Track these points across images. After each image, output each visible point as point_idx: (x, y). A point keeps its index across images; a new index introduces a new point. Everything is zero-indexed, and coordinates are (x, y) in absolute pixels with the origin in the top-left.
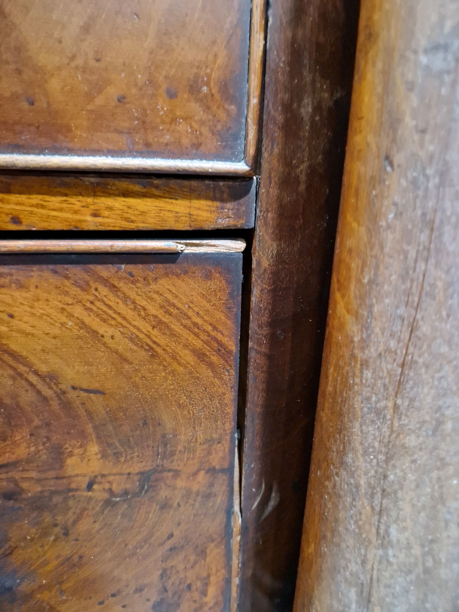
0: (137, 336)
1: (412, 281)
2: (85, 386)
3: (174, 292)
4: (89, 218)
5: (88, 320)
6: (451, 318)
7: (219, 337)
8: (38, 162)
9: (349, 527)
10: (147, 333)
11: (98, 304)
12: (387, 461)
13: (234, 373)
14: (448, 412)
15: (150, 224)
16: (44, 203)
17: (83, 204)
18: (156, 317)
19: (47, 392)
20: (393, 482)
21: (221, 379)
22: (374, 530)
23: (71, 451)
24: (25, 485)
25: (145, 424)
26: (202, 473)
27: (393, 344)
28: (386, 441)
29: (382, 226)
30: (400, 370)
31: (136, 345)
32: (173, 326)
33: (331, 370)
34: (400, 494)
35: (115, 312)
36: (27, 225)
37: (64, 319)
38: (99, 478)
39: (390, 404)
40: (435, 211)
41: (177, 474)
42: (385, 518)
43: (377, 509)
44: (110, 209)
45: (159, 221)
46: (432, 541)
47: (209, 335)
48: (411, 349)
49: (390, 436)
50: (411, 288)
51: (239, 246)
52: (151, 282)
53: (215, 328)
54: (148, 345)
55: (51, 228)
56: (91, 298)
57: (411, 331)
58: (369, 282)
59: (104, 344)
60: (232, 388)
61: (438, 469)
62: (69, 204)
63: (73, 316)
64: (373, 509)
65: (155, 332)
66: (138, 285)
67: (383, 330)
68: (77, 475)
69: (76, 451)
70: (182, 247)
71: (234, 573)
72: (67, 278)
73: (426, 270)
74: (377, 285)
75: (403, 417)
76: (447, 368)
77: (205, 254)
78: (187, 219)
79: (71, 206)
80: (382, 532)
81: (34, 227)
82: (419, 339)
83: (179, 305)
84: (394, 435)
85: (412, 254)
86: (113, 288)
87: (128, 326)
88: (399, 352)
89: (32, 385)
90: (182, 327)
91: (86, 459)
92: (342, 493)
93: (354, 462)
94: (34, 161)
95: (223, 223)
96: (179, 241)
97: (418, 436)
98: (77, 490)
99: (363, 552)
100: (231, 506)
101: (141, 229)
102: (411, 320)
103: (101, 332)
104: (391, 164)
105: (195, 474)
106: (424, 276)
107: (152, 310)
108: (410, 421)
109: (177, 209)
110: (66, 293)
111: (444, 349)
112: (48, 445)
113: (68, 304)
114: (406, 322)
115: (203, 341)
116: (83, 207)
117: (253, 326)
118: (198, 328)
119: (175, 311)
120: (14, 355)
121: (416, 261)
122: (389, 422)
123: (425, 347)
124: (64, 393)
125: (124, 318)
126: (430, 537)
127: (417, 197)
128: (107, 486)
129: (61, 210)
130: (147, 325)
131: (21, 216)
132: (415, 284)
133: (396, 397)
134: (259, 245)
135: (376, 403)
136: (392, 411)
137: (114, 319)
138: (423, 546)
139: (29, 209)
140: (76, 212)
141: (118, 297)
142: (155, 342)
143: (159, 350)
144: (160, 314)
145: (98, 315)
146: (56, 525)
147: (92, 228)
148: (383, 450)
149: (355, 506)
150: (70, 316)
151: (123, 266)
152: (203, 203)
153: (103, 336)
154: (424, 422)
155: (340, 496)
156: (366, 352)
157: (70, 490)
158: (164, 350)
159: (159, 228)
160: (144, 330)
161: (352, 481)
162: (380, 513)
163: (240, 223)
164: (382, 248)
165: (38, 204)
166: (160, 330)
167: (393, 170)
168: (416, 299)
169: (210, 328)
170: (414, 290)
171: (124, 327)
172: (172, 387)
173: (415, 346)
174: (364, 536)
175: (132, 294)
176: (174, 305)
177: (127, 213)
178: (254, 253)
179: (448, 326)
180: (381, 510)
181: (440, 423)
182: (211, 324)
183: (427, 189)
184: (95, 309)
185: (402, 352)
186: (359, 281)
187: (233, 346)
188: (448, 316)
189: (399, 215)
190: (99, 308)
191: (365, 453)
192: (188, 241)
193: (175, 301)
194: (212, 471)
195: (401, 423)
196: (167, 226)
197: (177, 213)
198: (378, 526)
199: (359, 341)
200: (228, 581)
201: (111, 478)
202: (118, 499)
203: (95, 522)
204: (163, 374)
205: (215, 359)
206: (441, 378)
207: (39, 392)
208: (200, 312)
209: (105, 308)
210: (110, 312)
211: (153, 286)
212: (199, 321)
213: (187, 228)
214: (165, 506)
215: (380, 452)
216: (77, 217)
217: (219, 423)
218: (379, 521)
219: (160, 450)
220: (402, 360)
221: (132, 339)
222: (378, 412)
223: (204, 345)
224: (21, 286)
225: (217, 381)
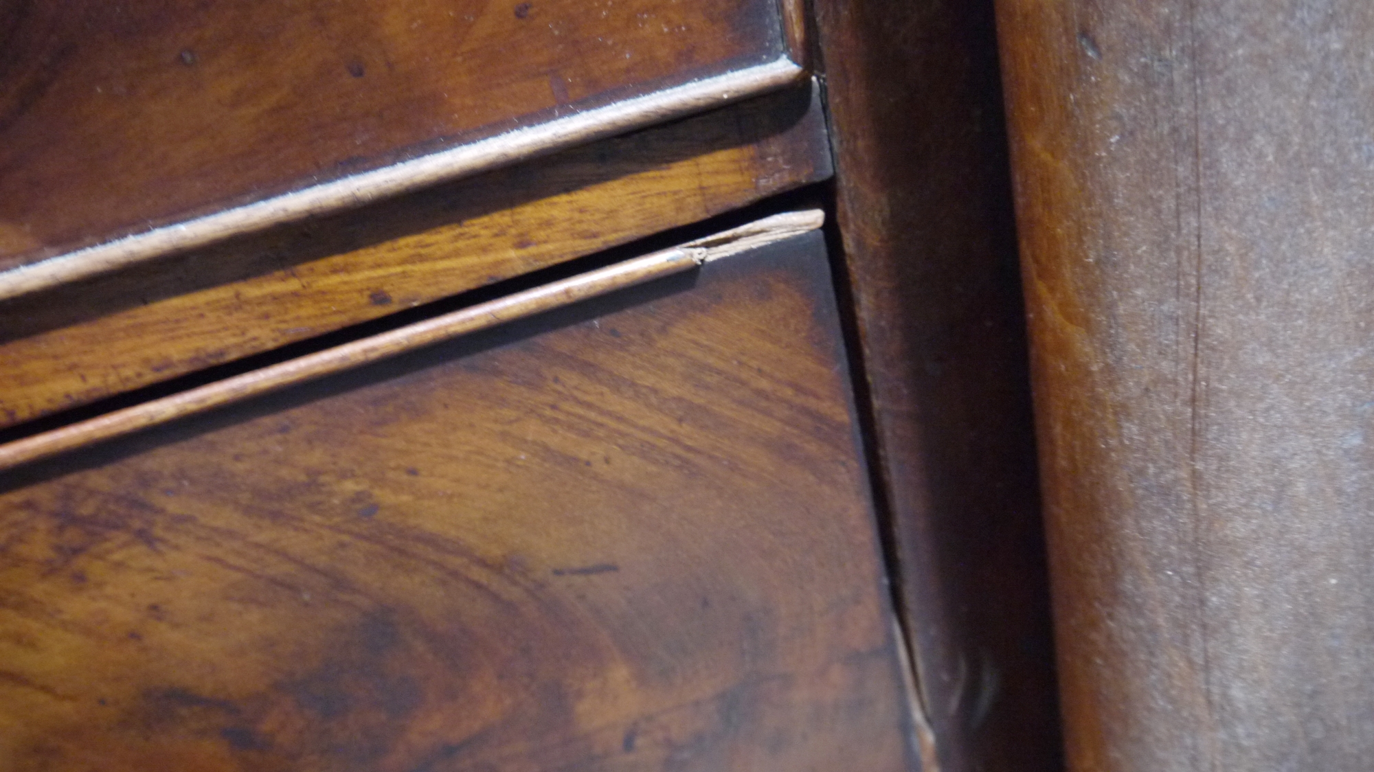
0: (653, 446)
1: (1179, 251)
2: (577, 564)
3: (706, 343)
4: (512, 254)
5: (554, 441)
6: (1264, 304)
7: (812, 403)
8: (399, 181)
9: (1153, 705)
10: (670, 435)
11: (566, 406)
12: (1199, 575)
13: (855, 465)
14: (1294, 465)
15: (630, 228)
16: (423, 251)
17: (495, 231)
18: (679, 399)
19: (514, 593)
20: (1218, 607)
21: (833, 482)
22: (1201, 700)
23: (579, 689)
25: (705, 603)
26: (836, 667)
27: (1166, 366)
28: (1190, 539)
29: (1100, 158)
30: (1190, 410)
31: (655, 462)
32: (716, 408)
33: (1058, 429)
34: (1235, 628)
35: (602, 412)
36: (402, 301)
37: (510, 451)
38: (643, 723)
39: (1184, 474)
40: (1196, 120)
41: (787, 680)
42: (1217, 673)
43: (1200, 660)
44: (548, 223)
45: (644, 219)
46: (1314, 694)
47: (791, 406)
48: (1202, 371)
49: (1196, 528)
50: (1179, 263)
51: (813, 218)
52: (655, 336)
53: (799, 389)
54: (677, 457)
55: (445, 294)
56: (550, 399)
57: (1196, 340)
58: (1098, 262)
59: (595, 477)
60: (858, 493)
61: (1297, 566)
62: (468, 239)
63: (526, 441)
64: (1190, 662)
65: (685, 429)
66: (633, 349)
67: (1143, 345)
68: (601, 729)
69: (589, 685)
70: (699, 254)
72: (498, 373)
73: (1199, 228)
74: (1115, 265)
75: (1214, 491)
76: (1275, 389)
77: (748, 253)
78: (698, 198)
79: (473, 241)
80: (1216, 698)
81: (414, 300)
82: (1213, 349)
83: (721, 365)
84: (1203, 526)
85: (1169, 204)
86: (588, 369)
87: (631, 430)
88: (1180, 379)
89: (478, 586)
90: (734, 406)
91: (611, 696)
92: (1125, 647)
93: (1137, 588)
94: (392, 180)
95: (770, 184)
96: (692, 243)
97: (1248, 519)
98: (605, 755)
99: (1188, 741)
101: (614, 244)
102: (1192, 320)
103: (584, 455)
104: (1095, 45)
105: (824, 671)
106: (1199, 237)
107: (671, 388)
108: (1227, 497)
109: (674, 186)
110: (503, 402)
111: (1263, 359)
112: (533, 687)
113: (511, 422)
114: (1183, 325)
115: (781, 420)
116: (496, 235)
117: (875, 368)
118: (767, 398)
119: (712, 379)
120: (431, 540)
121: (1178, 214)
122: (1189, 506)
123: (1227, 361)
124: (541, 586)
125: (620, 419)
126: (1308, 688)
127: (1156, 100)
128: (660, 735)
129: (457, 254)
130: (666, 419)
131: (386, 288)
132: (1186, 253)
133: (1193, 459)
134: (853, 208)
135: (1157, 475)
136: (1189, 484)
137: (601, 425)
138: (1298, 705)
139: (399, 269)
140: (485, 250)
141: (600, 382)
142: (689, 449)
143: (701, 461)
144: (686, 391)
145: (570, 427)
147: (521, 269)
148: (1188, 555)
149: (1156, 666)
150: (520, 442)
151: (596, 322)
152: (722, 157)
153: (588, 464)
154: (1255, 491)
155: (1124, 654)
156: (1120, 388)
157: (592, 759)
158: (711, 457)
159: (647, 232)
160: (663, 431)
161: (1142, 622)
162: (1207, 668)
163: (804, 177)
164: (1109, 199)
165: (412, 256)
166: (694, 421)
167: (1100, 55)
168: (1193, 281)
169: (789, 392)
170: (1186, 267)
171: (623, 435)
172: (742, 523)
173: (1209, 363)
174: (1185, 714)
175: (626, 369)
176: (711, 369)
177: (580, 222)
178: (846, 226)
179: (1262, 317)
180: (1207, 662)
181: (1282, 487)
182: (790, 384)
183: (1171, 84)
184: (561, 417)
185: (1186, 379)
186: (1077, 261)
187: (843, 414)
188: (1258, 299)
189: (1128, 136)
190: (569, 414)
191: (1156, 568)
192: (710, 238)
193: (711, 360)
194: (855, 658)
195: (1211, 502)
196: (661, 226)
197: (675, 193)
198: (1208, 691)
199: (1102, 371)
201: (664, 719)
202: (686, 754)
204: (719, 503)
205: (812, 448)
206: (1267, 410)
207: (496, 597)
208: (766, 368)
209: (580, 411)
210: (592, 415)
211: (662, 343)
212: (764, 384)
213: (702, 216)
214: (778, 742)
215: (1184, 561)
216: (490, 258)
217: (848, 566)
218: (1208, 682)
219: (745, 646)
220: (1189, 392)
221: (645, 451)
222: (1165, 491)
223: (788, 429)
224: (417, 413)
225: (826, 490)
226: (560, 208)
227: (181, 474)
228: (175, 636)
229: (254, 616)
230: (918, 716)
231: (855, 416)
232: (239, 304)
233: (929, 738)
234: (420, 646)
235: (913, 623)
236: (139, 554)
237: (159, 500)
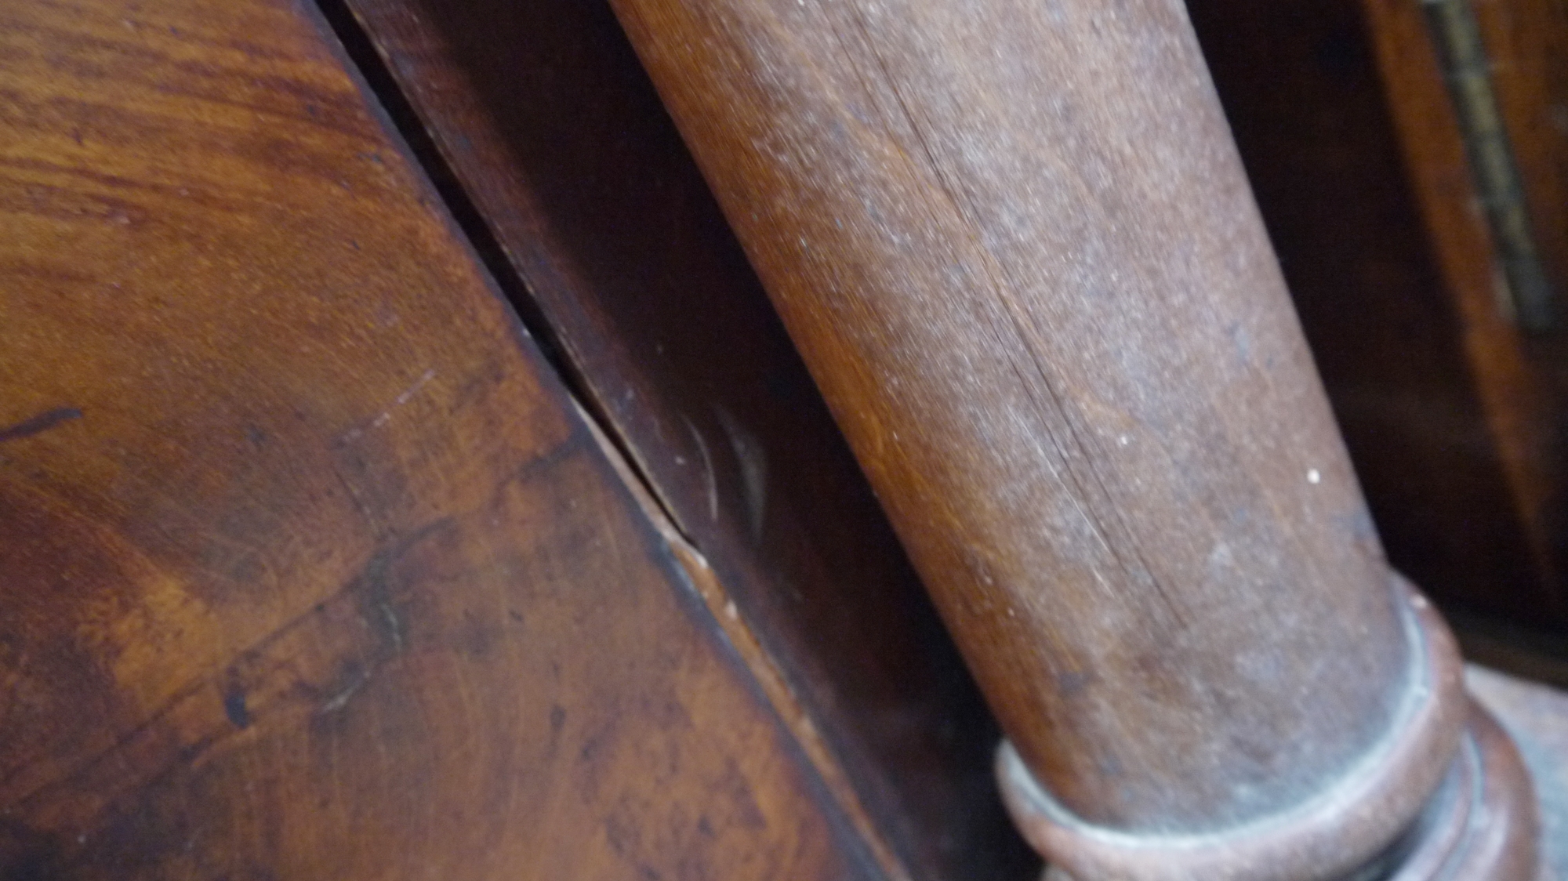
0: (51, 189)
7: (283, 68)
9: (889, 253)
10: (71, 165)
13: (397, 156)
18: (60, 102)
20: (885, 21)
21: (374, 191)
22: (938, 196)
23: (107, 639)
24: (46, 817)
25: (258, 436)
26: (513, 490)
31: (65, 215)
32: (131, 106)
34: (920, 43)
38: (244, 669)
41: (449, 533)
42: (935, 136)
43: (904, 129)
46: (1068, 112)
47: (252, 81)
53: (254, 51)
54: (97, 198)
60: (421, 201)
64: (895, 139)
65: (92, 150)
68: (177, 698)
69: (123, 628)
71: (788, 713)
80: (954, 181)
83: (101, 33)
90: (158, 96)
91: (169, 637)
92: (816, 181)
93: (779, 63)
98: (207, 741)
99: (956, 280)
100: (651, 535)
105: (498, 501)
107: (38, 86)
112: (24, 659)
115: (245, 106)
118: (208, 74)
119: (104, 58)
126: (1057, 104)
128: (283, 681)
130: (54, 140)
138: (1057, 140)
142: (112, 181)
143: (144, 198)
144: (65, 86)
149: (863, 180)
155: (820, 195)
157: (187, 755)
158: (156, 188)
160: (56, 160)
161: (812, 119)
162: (920, 138)
166: (102, 134)
169: (238, 58)
172: (257, 287)
174: (930, 235)
176: (91, 42)
180: (914, 126)
182: (235, 45)
193: (85, 28)
194: (536, 468)
198: (938, 174)
201: (279, 652)
202: (341, 700)
203: (324, 804)
204: (205, 263)
205: (315, 141)
208: (181, 24)
212: (192, 52)
214: (480, 636)
217: (458, 322)
218: (931, 160)
219: (356, 492)
221: (39, 200)
223: (261, 117)
225: (368, 205)
230: (669, 534)
231: (361, 78)
233: (702, 562)
235: (596, 391)
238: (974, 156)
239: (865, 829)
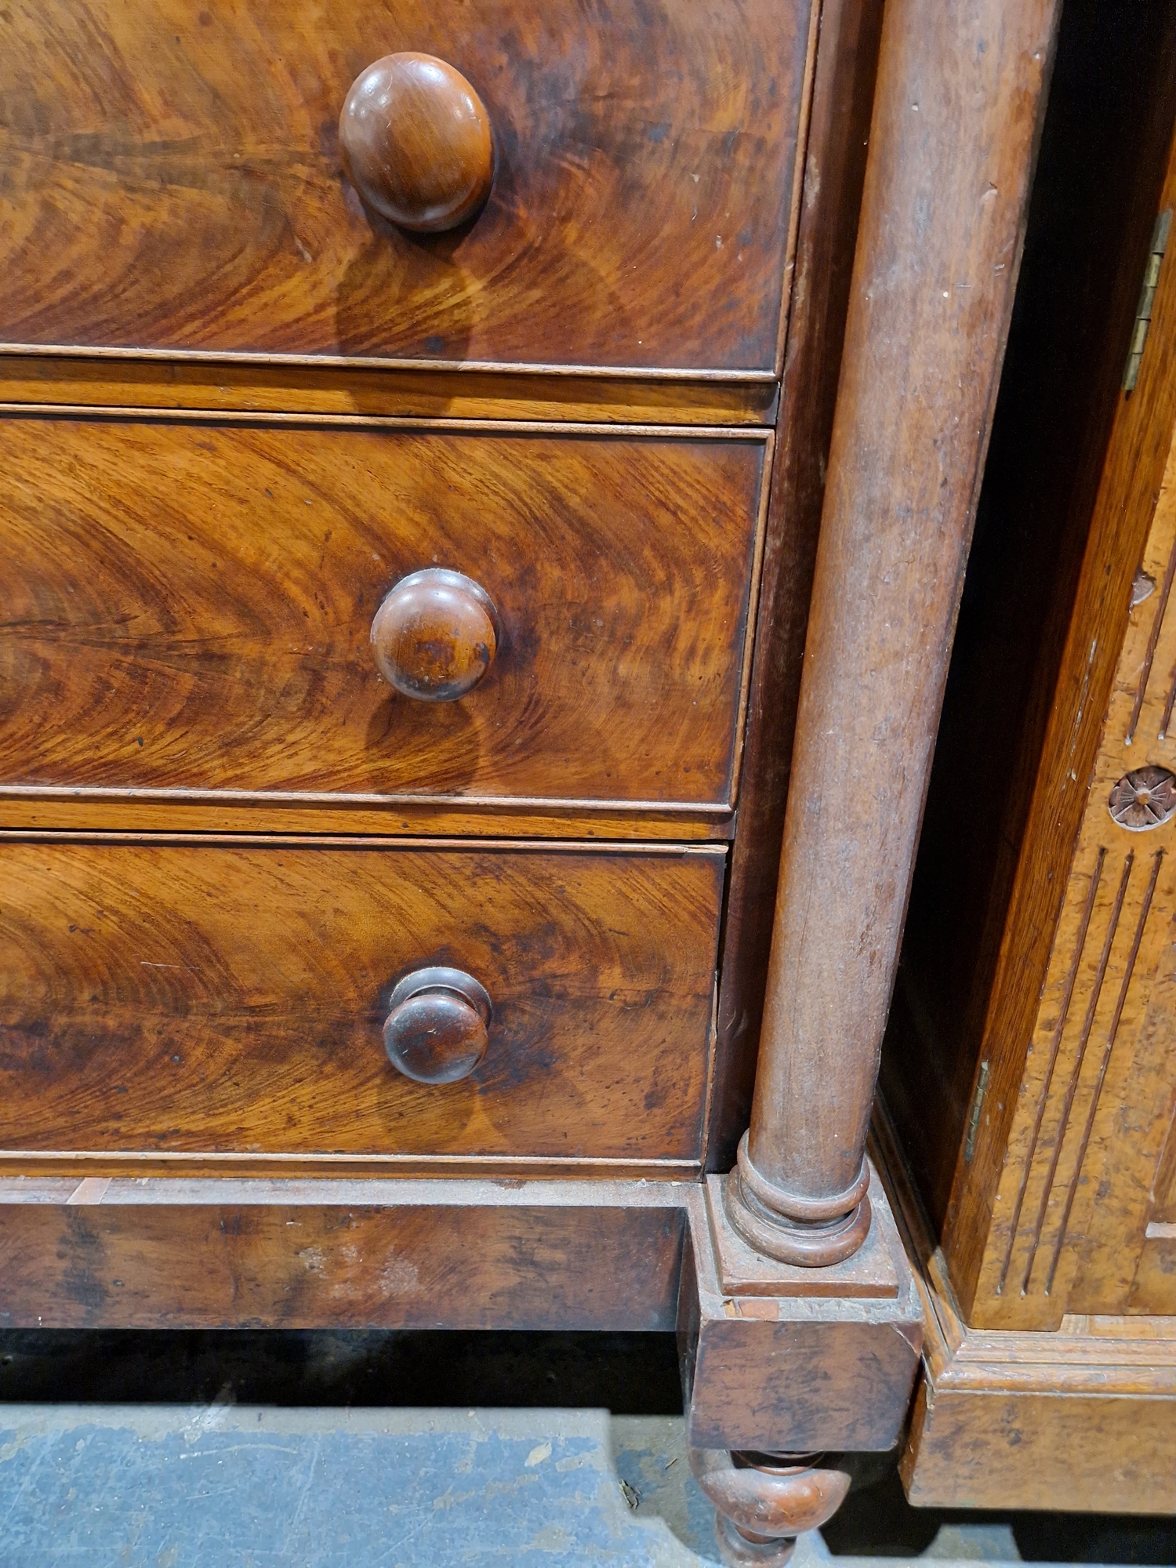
0: (653, 901)
2: (617, 930)
3: (680, 875)
4: (632, 833)
5: (624, 889)
6: (822, 921)
7: (707, 905)
9: (778, 1032)
10: (659, 899)
11: (631, 880)
13: (716, 929)
14: (824, 967)
15: (668, 836)
16: (609, 825)
17: (631, 825)
18: (666, 890)
19: (594, 932)
20: (800, 1004)
21: (707, 932)
22: (791, 1033)
23: (603, 971)
24: (570, 990)
25: (653, 957)
26: (690, 996)
27: (798, 928)
28: (796, 980)
30: (801, 942)
31: (652, 906)
32: (676, 896)
34: (803, 1011)
35: (641, 886)
36: (596, 836)
37: (610, 888)
38: (619, 991)
39: (797, 960)
40: (814, 870)
41: (672, 995)
42: (796, 1025)
44: (645, 828)
45: (673, 835)
47: (700, 903)
48: (805, 933)
50: (805, 902)
51: (724, 849)
52: (665, 868)
53: (705, 899)
54: (659, 907)
55: (609, 837)
56: (628, 877)
57: (806, 923)
59: (633, 904)
60: (714, 939)
62: (621, 825)
63: (616, 887)
64: (790, 1019)
65: (665, 899)
66: (657, 871)
67: (794, 921)
68: (604, 988)
69: (606, 971)
70: (687, 849)
71: (709, 1079)
72: (616, 865)
73: (810, 895)
74: (792, 897)
76: (822, 944)
77: (701, 853)
78: (691, 834)
79: (624, 826)
80: (795, 1034)
81: (600, 837)
82: (809, 928)
83: (682, 883)
84: (799, 977)
85: (805, 887)
86: (642, 872)
87: (648, 894)
89: (585, 925)
90: (682, 897)
91: (612, 977)
93: (781, 992)
95: (713, 836)
96: (685, 846)
97: (811, 978)
98: (603, 998)
99: (785, 1045)
100: (710, 1024)
101: (662, 839)
102: (805, 918)
103: (631, 897)
105: (685, 997)
106: (810, 898)
107: (665, 886)
108: (807, 970)
110: (613, 873)
111: (820, 935)
112: (589, 965)
113: (614, 880)
114: (803, 918)
115: (696, 907)
116: (629, 827)
117: (731, 899)
118: (693, 899)
119: (678, 887)
120: (577, 907)
122: (797, 969)
123: (811, 932)
124: (604, 932)
125: (646, 889)
126: (821, 1038)
127: (806, 861)
128: (623, 998)
129: (616, 828)
130: (660, 894)
131: (594, 831)
133: (800, 956)
134: (738, 850)
135: (791, 958)
136: (798, 963)
137: (639, 889)
138: (817, 1043)
139: (598, 827)
140: (624, 829)
141: (644, 877)
142: (664, 906)
143: (667, 911)
144: (669, 888)
145: (630, 887)
146: (585, 1021)
147: (633, 837)
148: (795, 985)
150: (614, 886)
151: (650, 859)
152: (701, 825)
153: (632, 900)
154: (813, 971)
157: (598, 998)
158: (670, 911)
159: (674, 839)
162: (794, 1023)
163: (725, 837)
166: (668, 898)
169: (701, 899)
171: (645, 894)
172: (673, 935)
173: (807, 931)
175: (653, 875)
176: (678, 884)
177: (655, 830)
178: (734, 854)
179: (822, 924)
180: (794, 1020)
181: (820, 972)
182: (702, 896)
183: (810, 859)
184: (629, 883)
185: (801, 933)
187: (717, 912)
188: (821, 919)
190: (631, 883)
192: (691, 846)
193: (679, 881)
194: (697, 996)
195: (802, 970)
196: (678, 838)
197: (685, 830)
198: (793, 1031)
200: (704, 1085)
201: (626, 992)
202: (629, 1008)
203: (611, 1023)
204: (668, 926)
205: (703, 919)
206: (819, 949)
207: (589, 931)
208: (696, 889)
209: (635, 883)
210: (638, 885)
211: (666, 871)
212: (694, 894)
213: (691, 839)
214: (662, 1017)
215: (793, 986)
216: (625, 832)
217: (704, 962)
218: (793, 1027)
219: (662, 977)
220: (802, 937)
221: (650, 902)
222: (792, 963)
223: (697, 910)
224: (587, 868)
225: (704, 934)
226: (651, 824)
227: (515, 863)
228: (492, 909)
229: (517, 911)
230: (714, 1027)
231: (720, 914)
232: (553, 823)
233: (716, 1036)
234: (560, 939)
236: (494, 883)
237: (506, 869)
238: (800, 1033)
239: (707, 1116)
